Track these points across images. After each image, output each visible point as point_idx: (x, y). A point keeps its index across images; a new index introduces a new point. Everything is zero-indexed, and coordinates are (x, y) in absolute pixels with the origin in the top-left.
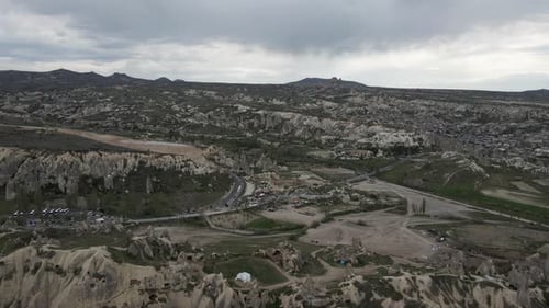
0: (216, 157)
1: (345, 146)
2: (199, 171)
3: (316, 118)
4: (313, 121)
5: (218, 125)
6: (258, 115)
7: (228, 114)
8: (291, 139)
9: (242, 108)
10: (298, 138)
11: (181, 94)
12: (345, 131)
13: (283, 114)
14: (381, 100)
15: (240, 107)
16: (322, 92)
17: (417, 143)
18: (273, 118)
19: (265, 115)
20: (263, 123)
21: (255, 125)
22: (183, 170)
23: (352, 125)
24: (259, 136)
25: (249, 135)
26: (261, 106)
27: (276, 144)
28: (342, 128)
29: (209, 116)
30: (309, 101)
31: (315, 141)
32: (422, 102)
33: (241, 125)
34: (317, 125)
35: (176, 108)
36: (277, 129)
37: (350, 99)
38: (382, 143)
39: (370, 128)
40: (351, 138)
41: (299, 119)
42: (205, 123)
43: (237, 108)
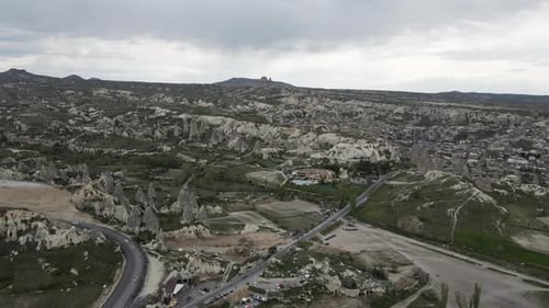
0: (97, 205)
1: (295, 163)
2: (56, 240)
3: (252, 124)
4: (248, 128)
5: (125, 134)
6: (181, 119)
7: (141, 118)
8: (222, 153)
9: (161, 112)
10: (233, 151)
11: (87, 93)
12: (290, 141)
13: (210, 119)
14: (315, 101)
15: (158, 109)
16: (252, 93)
17: (384, 158)
18: (199, 123)
19: (189, 120)
20: (186, 129)
21: (176, 133)
22: (22, 240)
23: (297, 132)
24: (180, 149)
25: (166, 148)
26: (184, 109)
27: (203, 162)
28: (285, 137)
29: (117, 123)
30: (238, 102)
31: (254, 156)
32: (357, 103)
33: (158, 134)
34: (254, 133)
35: (74, 111)
36: (204, 138)
37: (283, 100)
38: (343, 159)
39: (321, 136)
40: (301, 151)
41: (232, 126)
42: (107, 133)
43: (154, 111)
